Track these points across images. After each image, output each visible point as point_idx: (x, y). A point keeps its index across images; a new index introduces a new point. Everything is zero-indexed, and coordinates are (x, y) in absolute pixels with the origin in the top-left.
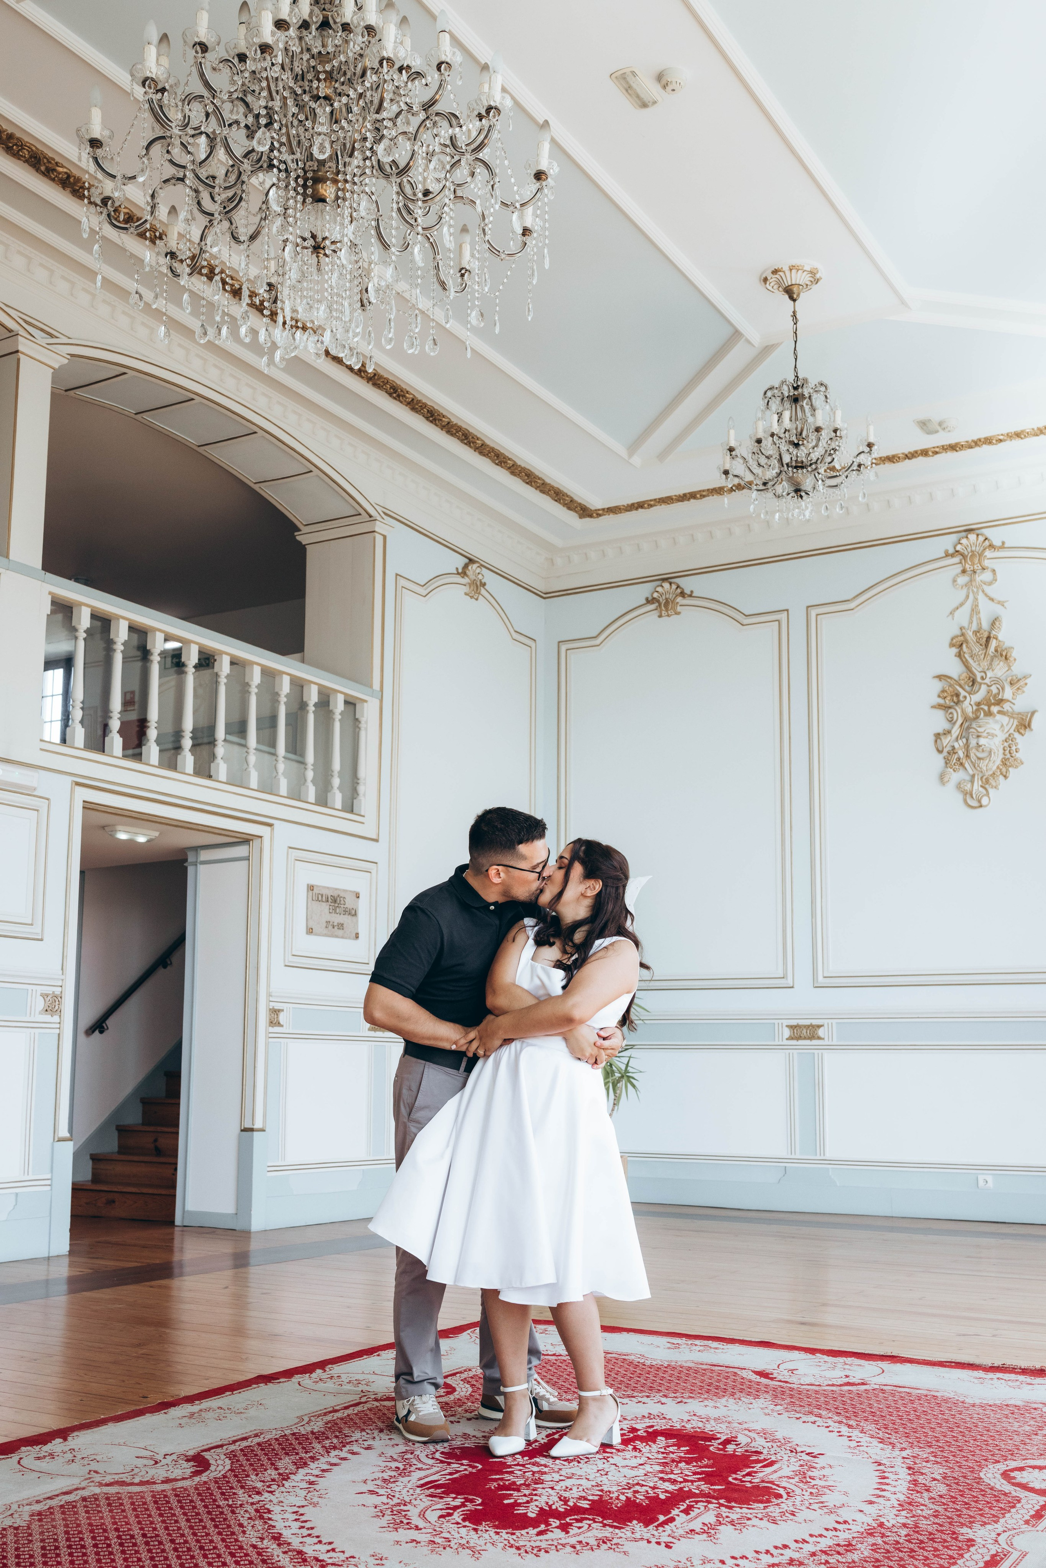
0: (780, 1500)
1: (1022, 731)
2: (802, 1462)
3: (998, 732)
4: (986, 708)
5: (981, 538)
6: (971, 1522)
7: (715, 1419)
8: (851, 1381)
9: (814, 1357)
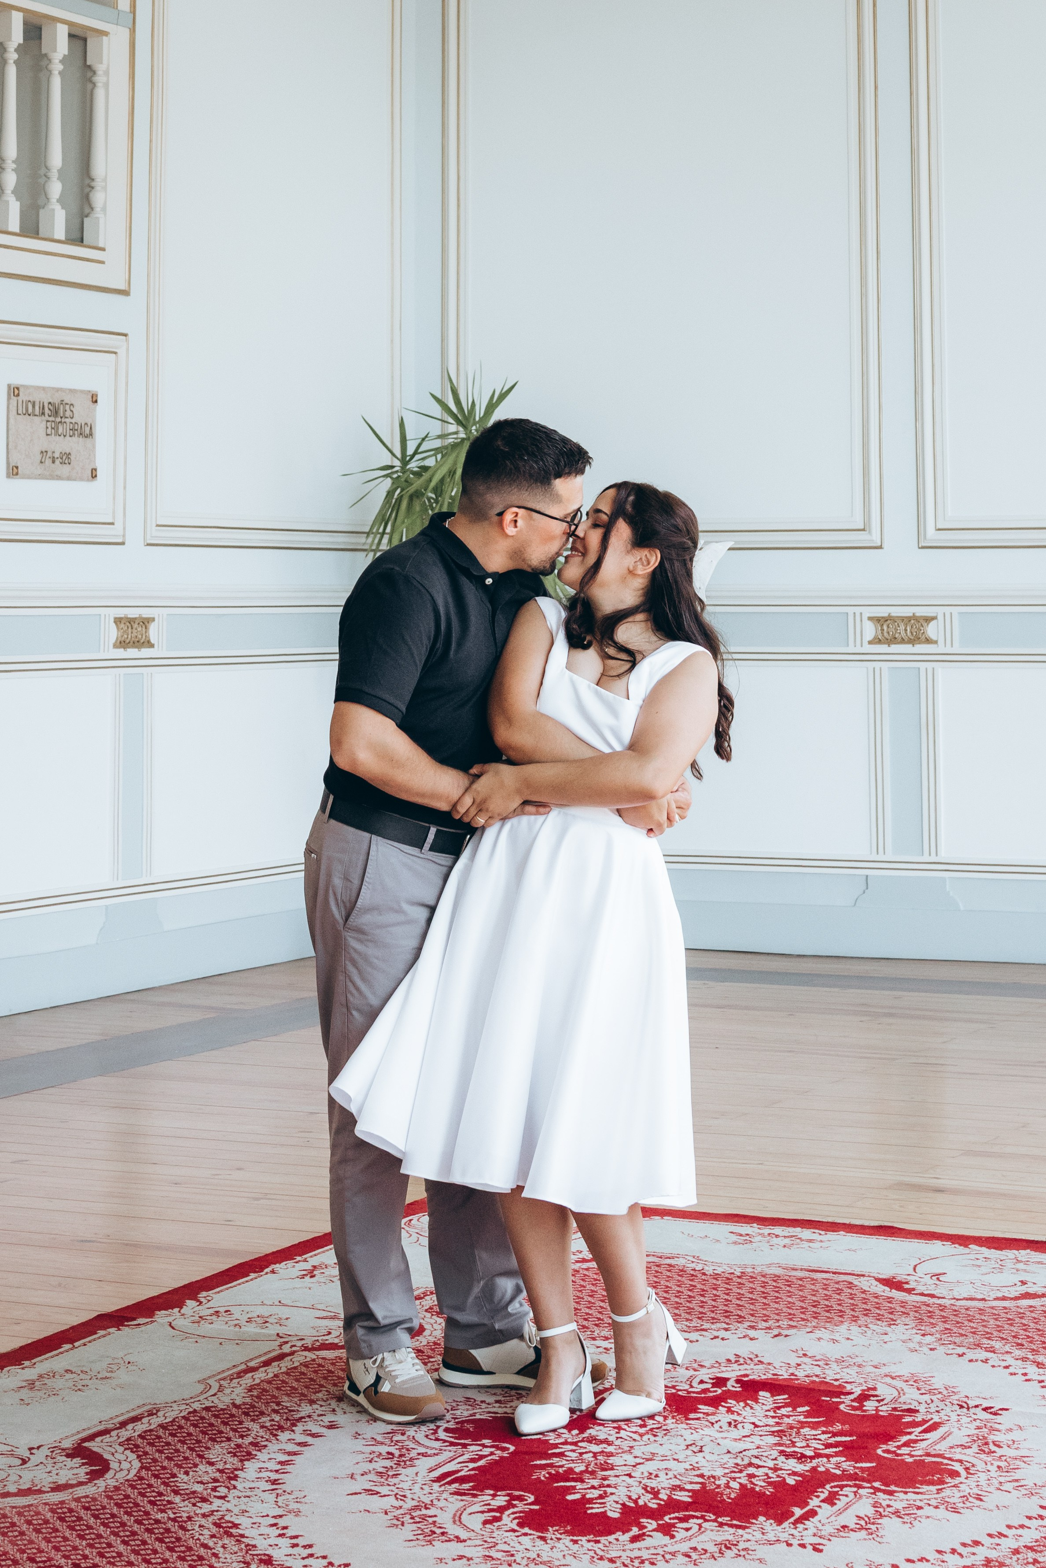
0: (957, 1480)
2: (978, 1423)
7: (837, 1361)
8: (1031, 1291)
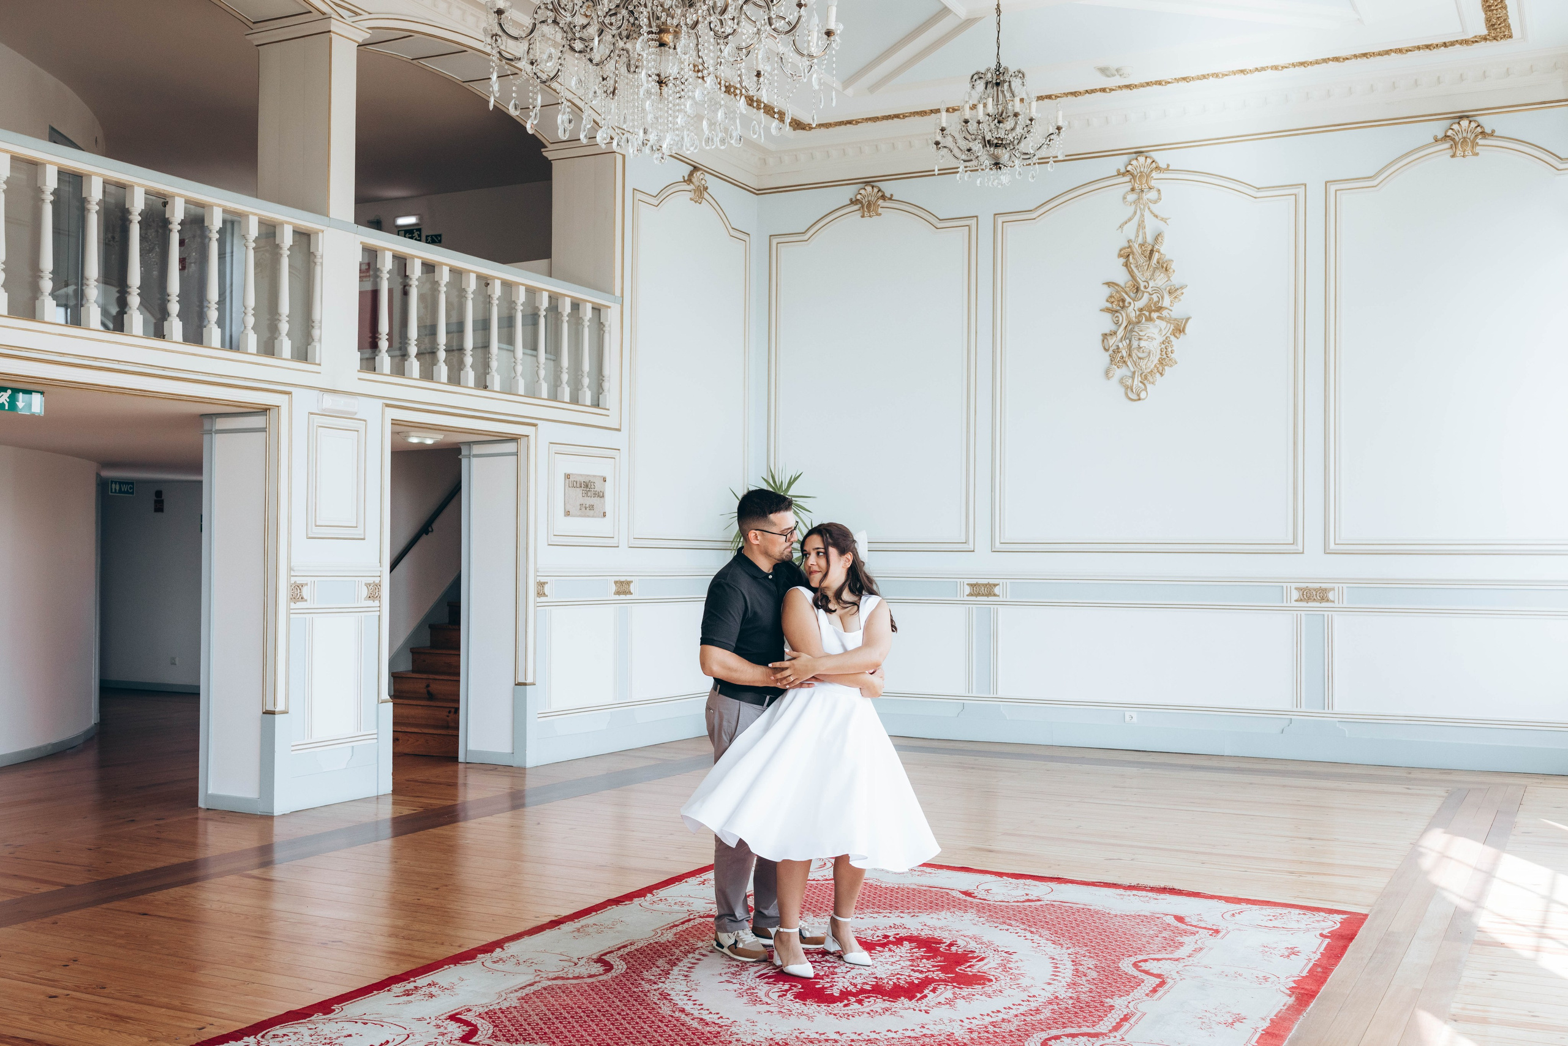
0: (992, 983)
1: (1177, 335)
2: (1002, 958)
3: (1156, 336)
4: (1147, 314)
5: (1149, 161)
6: (1112, 995)
7: (940, 928)
8: (1030, 898)
9: (1002, 879)
